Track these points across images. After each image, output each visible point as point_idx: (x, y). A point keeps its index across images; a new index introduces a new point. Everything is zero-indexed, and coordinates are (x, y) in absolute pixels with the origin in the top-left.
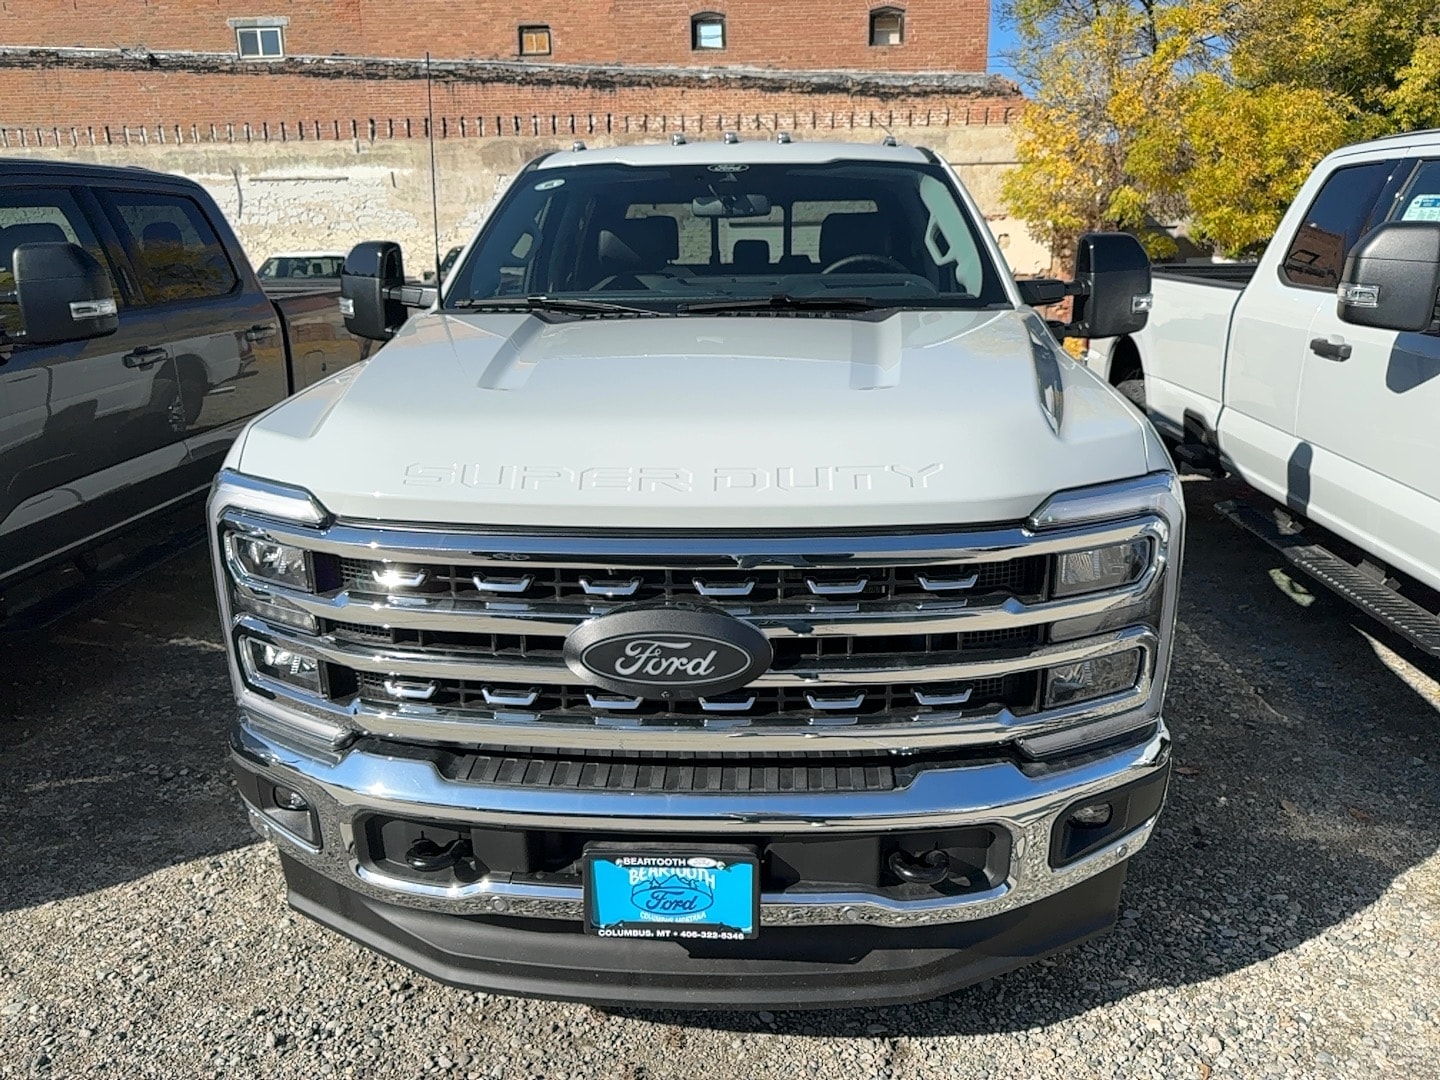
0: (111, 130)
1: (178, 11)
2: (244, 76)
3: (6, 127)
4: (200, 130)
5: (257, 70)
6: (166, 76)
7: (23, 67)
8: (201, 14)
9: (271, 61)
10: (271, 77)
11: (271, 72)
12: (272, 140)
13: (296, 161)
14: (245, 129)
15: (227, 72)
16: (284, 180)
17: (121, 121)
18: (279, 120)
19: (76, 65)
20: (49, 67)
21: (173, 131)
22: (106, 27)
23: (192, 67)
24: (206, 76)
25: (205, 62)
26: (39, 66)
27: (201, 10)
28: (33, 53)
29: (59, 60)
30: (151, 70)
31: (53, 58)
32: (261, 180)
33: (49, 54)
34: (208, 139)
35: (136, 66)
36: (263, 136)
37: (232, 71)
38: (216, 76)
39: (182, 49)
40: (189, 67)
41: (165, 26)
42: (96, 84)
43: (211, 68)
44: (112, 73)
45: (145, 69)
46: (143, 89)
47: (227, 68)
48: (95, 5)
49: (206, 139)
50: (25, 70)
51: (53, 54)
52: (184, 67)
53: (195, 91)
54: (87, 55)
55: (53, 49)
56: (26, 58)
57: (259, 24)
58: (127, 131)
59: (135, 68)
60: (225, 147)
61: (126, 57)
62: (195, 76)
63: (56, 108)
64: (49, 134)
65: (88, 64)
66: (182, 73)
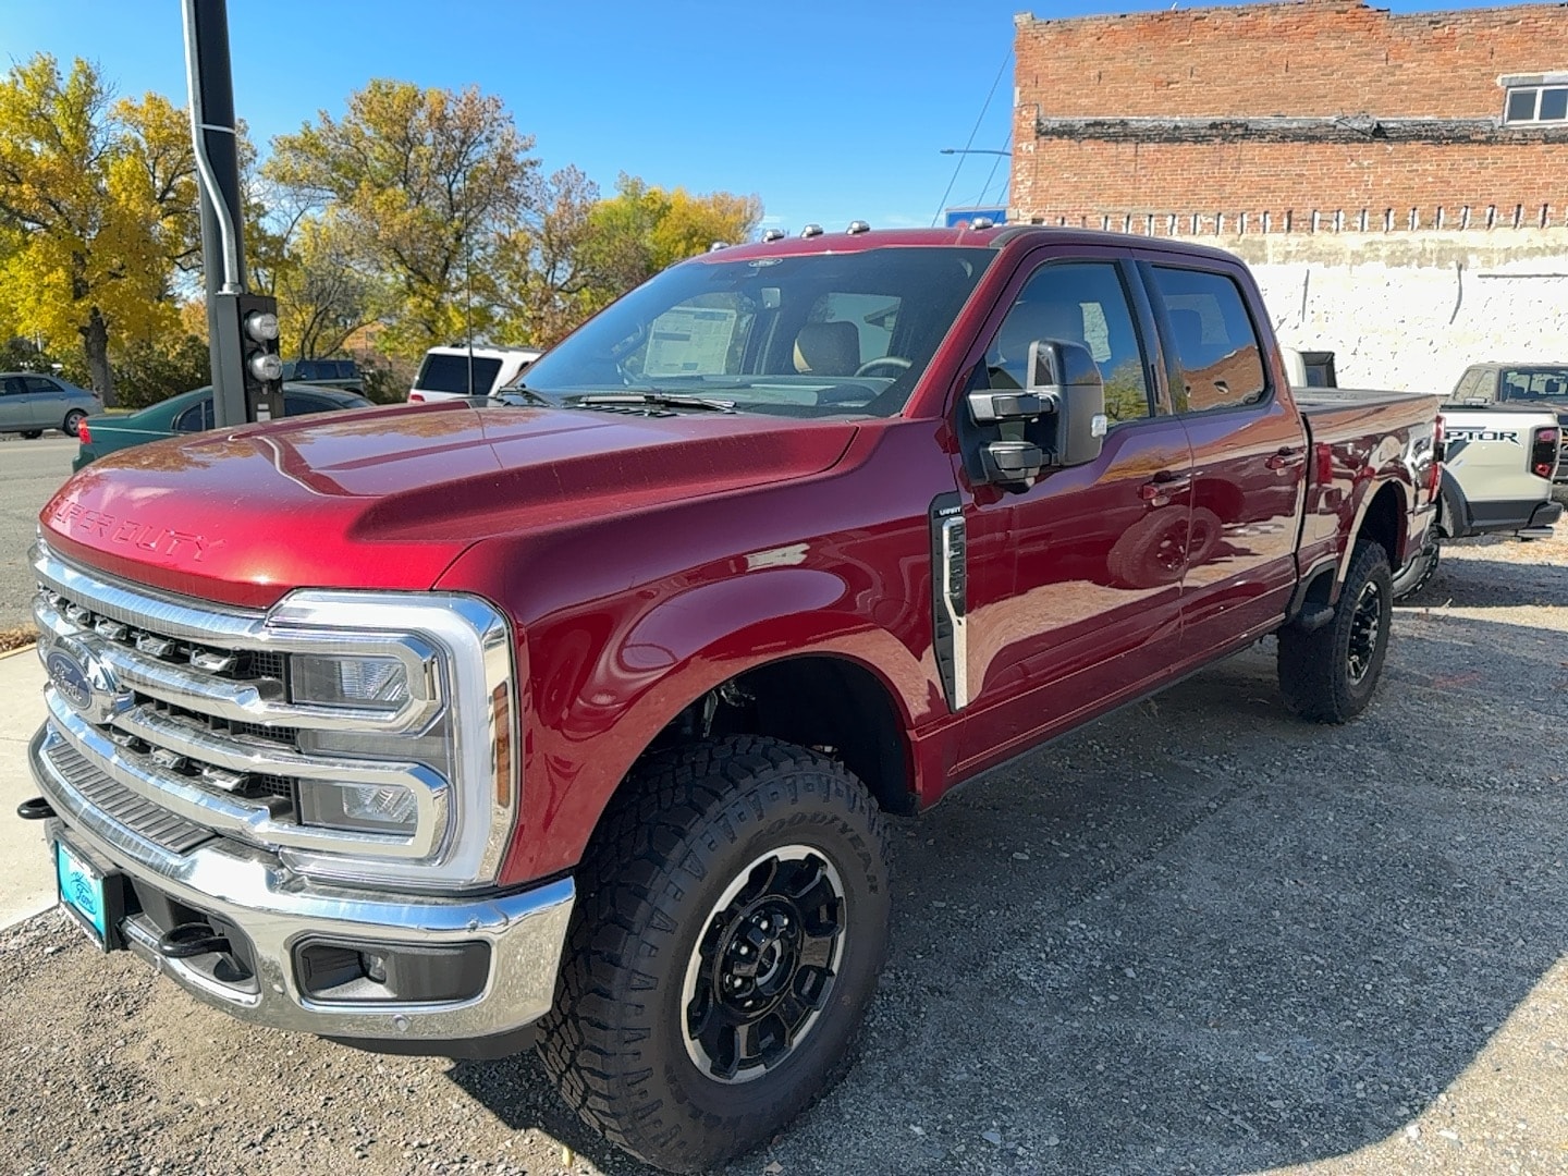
0: (1294, 216)
1: (1428, 69)
2: (1505, 147)
3: (1154, 212)
4: (1421, 215)
5: (1526, 139)
6: (1390, 148)
7: (1195, 142)
8: (1461, 72)
9: (1550, 127)
10: (1545, 147)
11: (1547, 140)
12: (1524, 225)
13: (1555, 252)
14: (1489, 211)
15: (1480, 142)
16: (1530, 276)
17: (1311, 205)
18: (1542, 201)
19: (1268, 138)
20: (1231, 142)
21: (1381, 216)
22: (1322, 92)
23: (1432, 137)
24: (1448, 148)
25: (1452, 131)
26: (1218, 140)
27: (1462, 67)
28: (1213, 126)
29: (1247, 132)
30: (1371, 142)
31: (1240, 131)
32: (1496, 277)
33: (1235, 126)
34: (1429, 226)
35: (1353, 137)
36: (1513, 222)
37: (1488, 141)
38: (1463, 147)
39: (1423, 115)
40: (1426, 138)
41: (1405, 88)
42: (1289, 160)
43: (1457, 136)
44: (1315, 148)
45: (1359, 140)
46: (1353, 165)
47: (1483, 137)
48: (1313, 66)
49: (1426, 225)
50: (1198, 146)
51: (1241, 125)
52: (1418, 137)
53: (1427, 166)
54: (1286, 126)
55: (1240, 118)
56: (1203, 132)
57: (1545, 81)
58: (1317, 216)
59: (1349, 140)
60: (1454, 235)
61: (1340, 126)
62: (1432, 149)
63: (1228, 189)
64: (1210, 220)
65: (1284, 137)
66: (1414, 146)
